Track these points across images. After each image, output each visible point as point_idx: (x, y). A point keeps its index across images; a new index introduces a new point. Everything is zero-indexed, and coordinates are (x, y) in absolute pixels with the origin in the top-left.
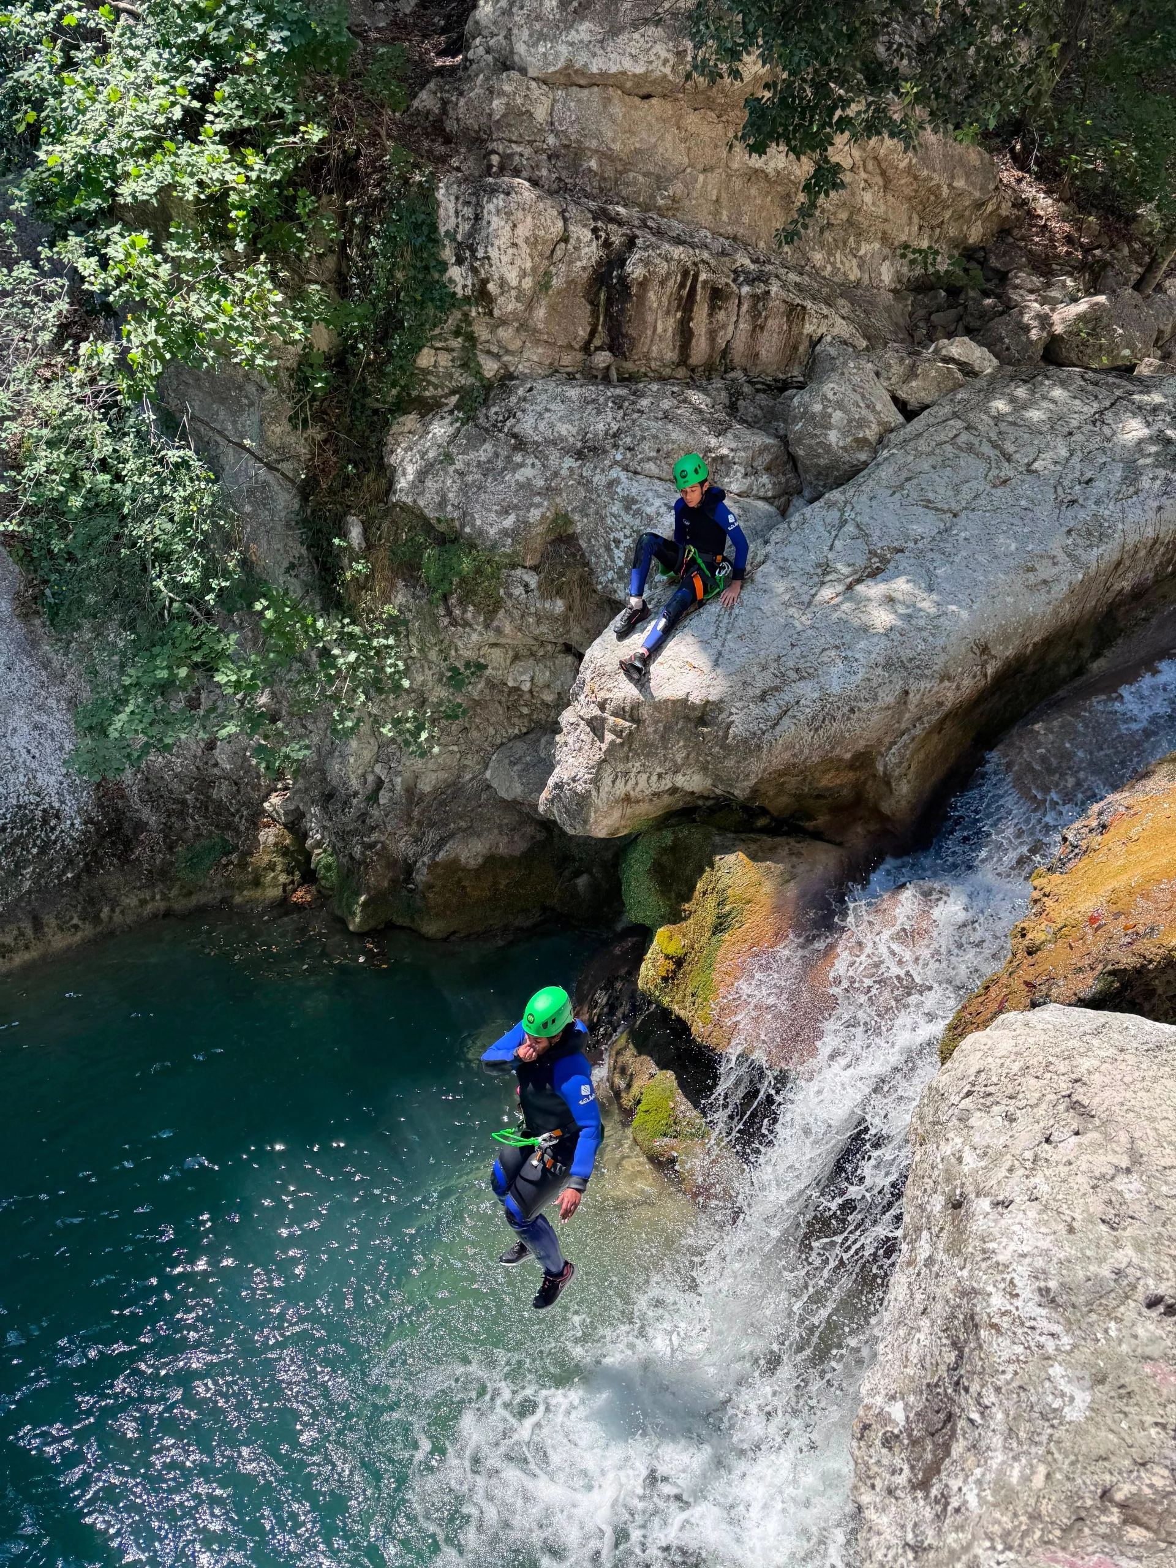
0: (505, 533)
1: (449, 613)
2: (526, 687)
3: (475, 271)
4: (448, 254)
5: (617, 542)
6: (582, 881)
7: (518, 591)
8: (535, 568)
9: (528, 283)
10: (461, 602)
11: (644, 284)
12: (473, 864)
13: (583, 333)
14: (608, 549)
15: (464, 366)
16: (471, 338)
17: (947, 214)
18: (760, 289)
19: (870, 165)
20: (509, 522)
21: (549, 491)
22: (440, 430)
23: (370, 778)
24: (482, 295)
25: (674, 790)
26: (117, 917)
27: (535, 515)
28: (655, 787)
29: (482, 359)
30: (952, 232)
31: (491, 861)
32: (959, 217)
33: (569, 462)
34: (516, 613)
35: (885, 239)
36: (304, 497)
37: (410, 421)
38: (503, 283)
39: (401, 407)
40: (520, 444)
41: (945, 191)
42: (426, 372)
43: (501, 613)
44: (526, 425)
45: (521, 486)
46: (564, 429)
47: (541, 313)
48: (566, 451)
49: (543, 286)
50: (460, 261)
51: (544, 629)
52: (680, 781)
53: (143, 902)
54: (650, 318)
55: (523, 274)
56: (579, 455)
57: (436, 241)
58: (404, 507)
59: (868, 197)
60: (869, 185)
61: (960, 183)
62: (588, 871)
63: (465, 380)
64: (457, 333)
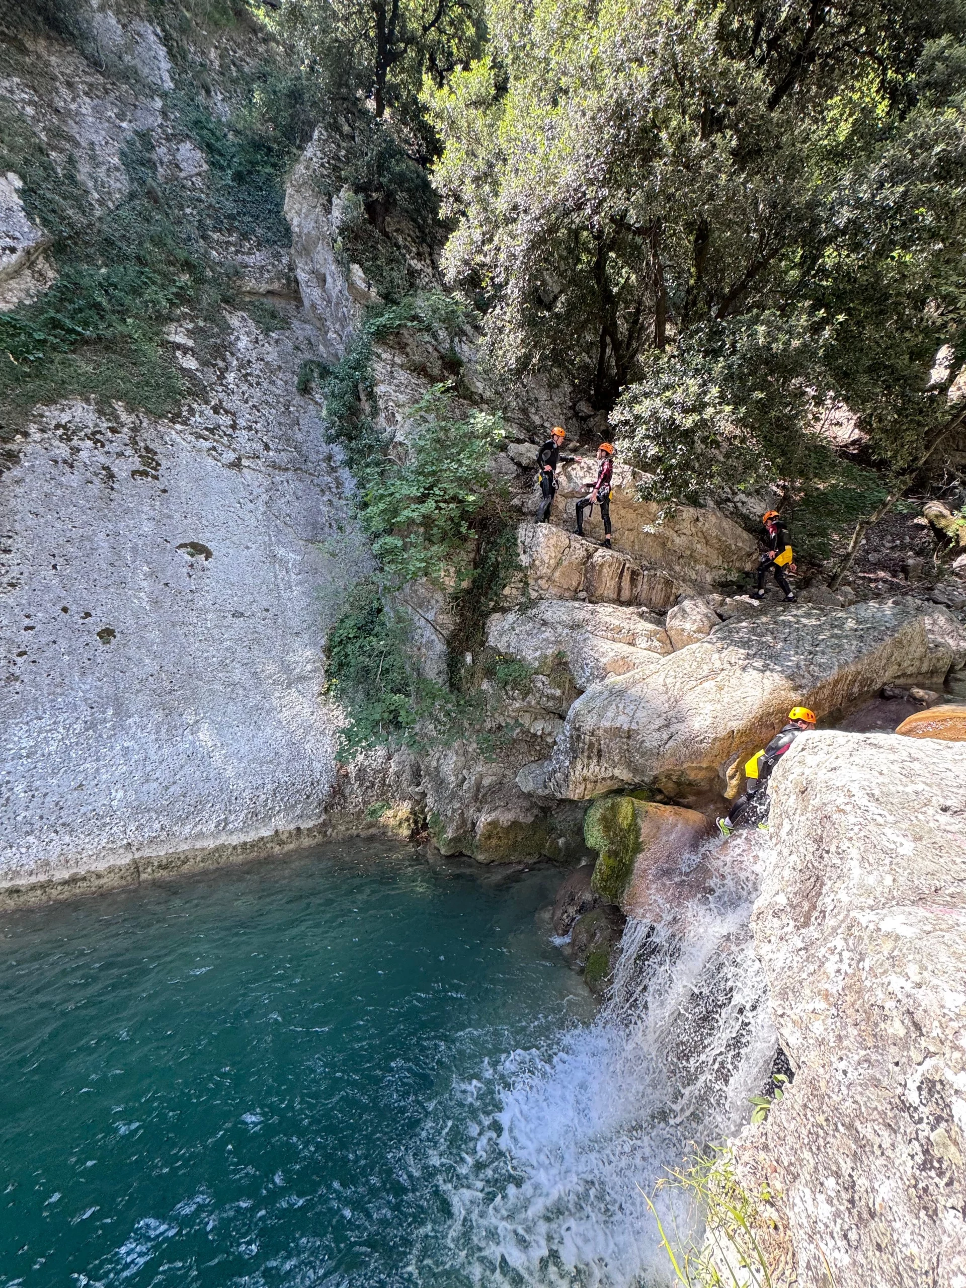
0: (535, 659)
1: (507, 694)
2: (539, 733)
3: (531, 556)
4: (520, 551)
5: (587, 664)
6: (561, 841)
7: (539, 685)
8: (548, 676)
9: (552, 562)
10: (513, 689)
11: (602, 566)
12: (506, 824)
13: (575, 584)
14: (582, 668)
15: (523, 595)
16: (527, 584)
17: (735, 557)
18: (652, 572)
19: (700, 534)
20: (538, 654)
21: (557, 642)
22: (511, 617)
23: (460, 777)
24: (532, 565)
25: (612, 778)
26: (334, 834)
27: (549, 652)
28: (603, 775)
29: (531, 591)
30: (738, 565)
31: (515, 824)
32: (740, 559)
33: (566, 631)
34: (538, 695)
35: (707, 564)
36: (449, 643)
37: (496, 616)
38: (542, 561)
39: (495, 610)
40: (545, 623)
41: (733, 547)
42: (506, 596)
43: (530, 696)
44: (548, 616)
45: (544, 640)
46: (564, 617)
47: (557, 574)
48: (566, 626)
49: (559, 563)
50: (525, 552)
51: (550, 704)
52: (617, 772)
53: (348, 829)
54: (604, 580)
55: (550, 557)
56: (572, 628)
57: (516, 545)
58: (492, 648)
59: (699, 546)
60: (699, 542)
61: (740, 544)
62: (565, 836)
63: (523, 600)
64: (521, 581)
